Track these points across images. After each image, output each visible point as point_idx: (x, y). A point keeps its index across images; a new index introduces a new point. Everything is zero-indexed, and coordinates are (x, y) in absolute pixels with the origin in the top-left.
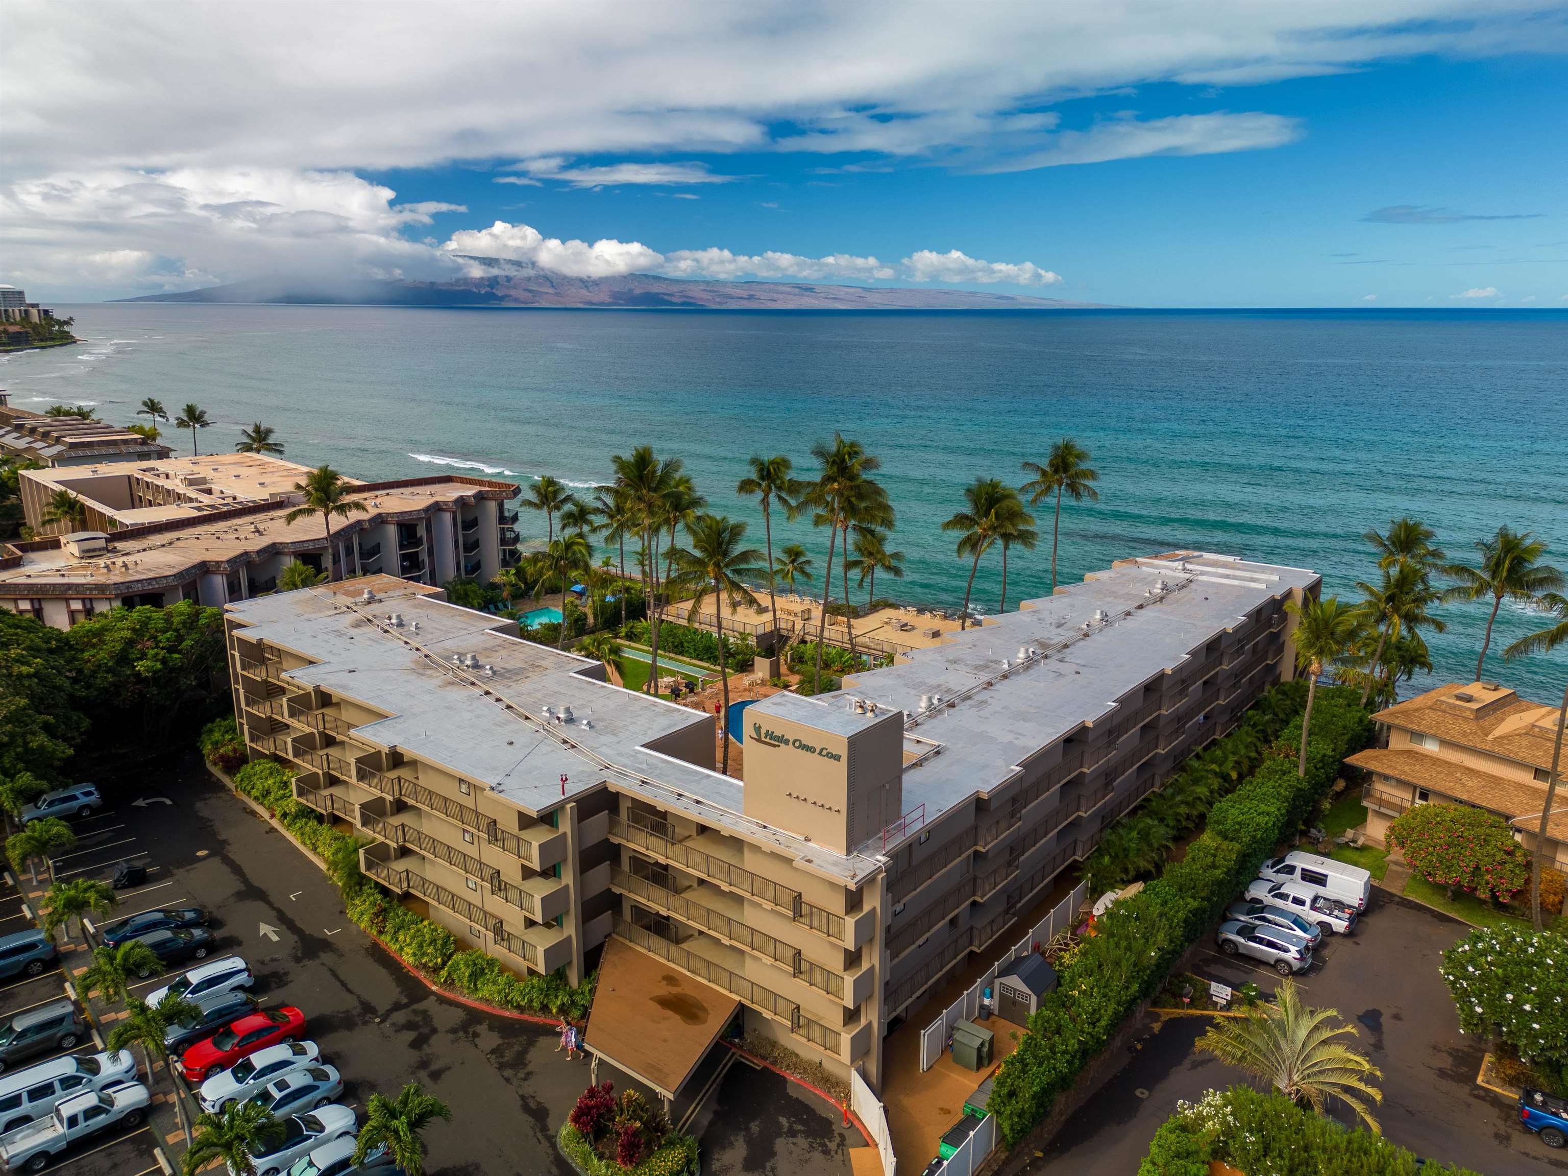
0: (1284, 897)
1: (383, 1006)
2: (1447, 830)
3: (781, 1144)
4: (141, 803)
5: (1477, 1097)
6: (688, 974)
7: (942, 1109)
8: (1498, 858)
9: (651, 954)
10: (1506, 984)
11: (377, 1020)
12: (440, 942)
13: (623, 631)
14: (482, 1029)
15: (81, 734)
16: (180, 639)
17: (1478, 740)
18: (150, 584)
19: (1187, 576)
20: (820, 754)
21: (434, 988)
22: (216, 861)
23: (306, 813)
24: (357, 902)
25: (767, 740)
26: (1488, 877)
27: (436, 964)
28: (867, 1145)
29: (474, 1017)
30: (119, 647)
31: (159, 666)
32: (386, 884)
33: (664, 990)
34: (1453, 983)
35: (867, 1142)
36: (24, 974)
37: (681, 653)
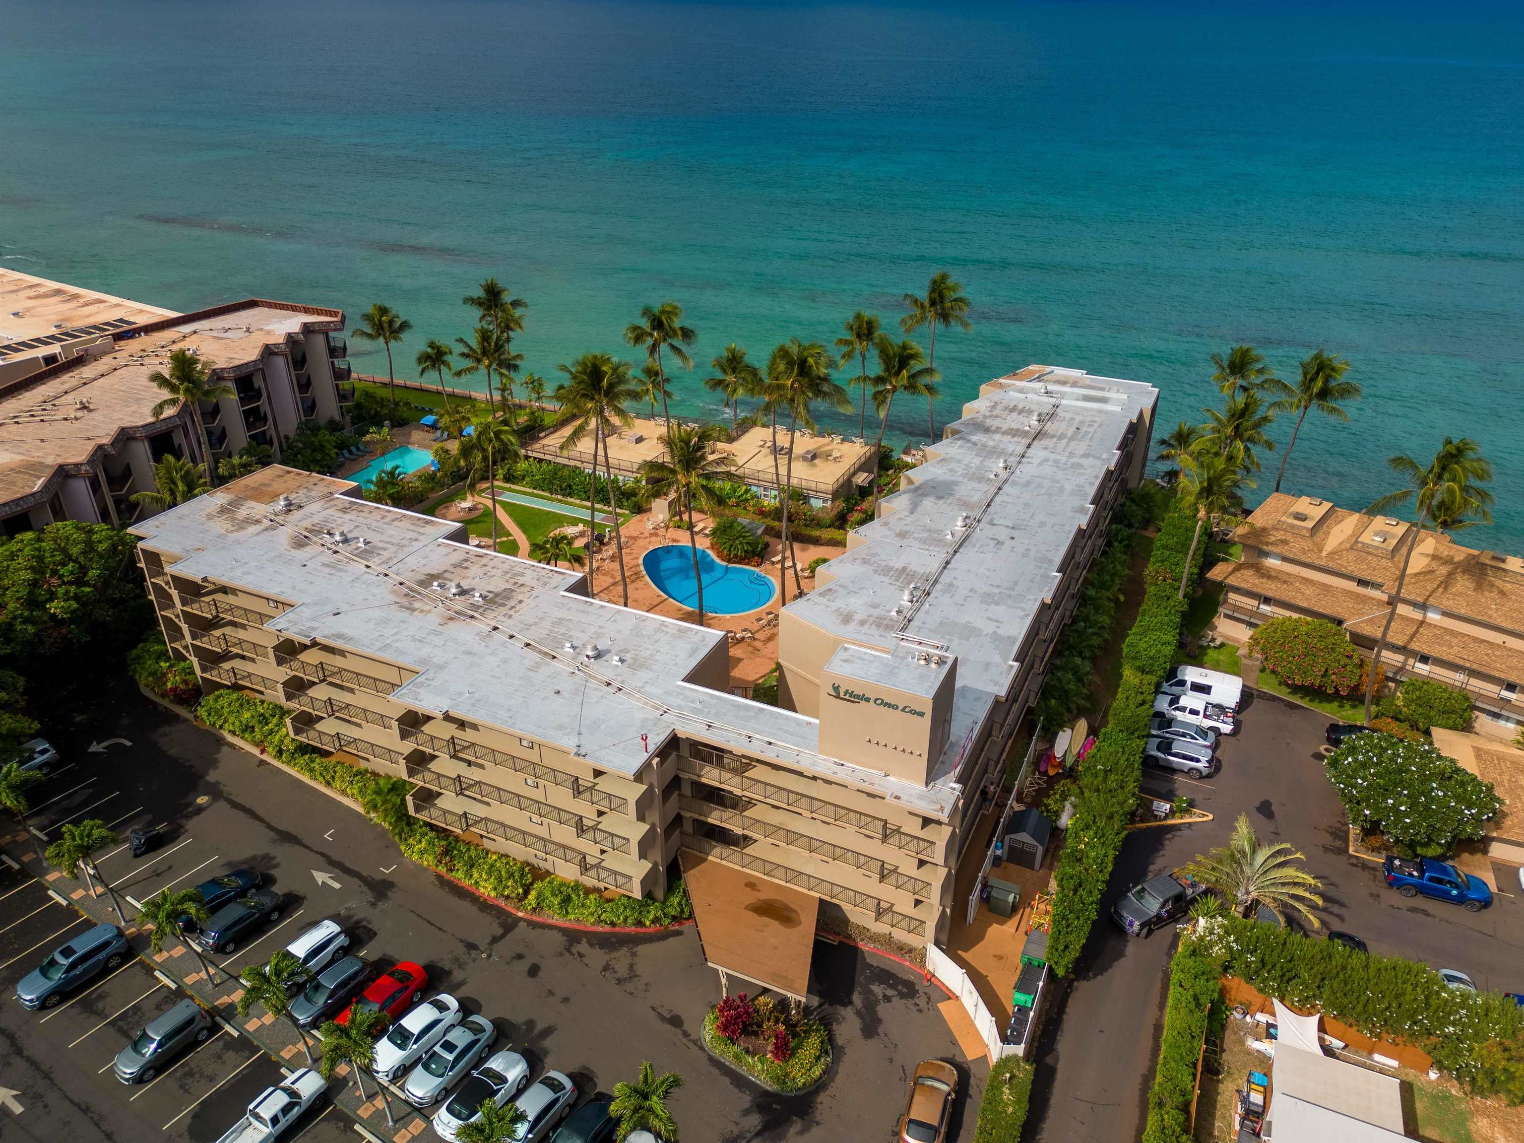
0: (1183, 709)
1: (482, 940)
2: (1303, 642)
3: (882, 1009)
4: (95, 748)
5: (1353, 865)
6: (765, 877)
7: (995, 956)
8: (1342, 663)
9: (724, 862)
10: (1386, 791)
11: (484, 956)
12: (517, 875)
13: (501, 473)
14: (583, 947)
15: (22, 694)
16: (83, 570)
17: (1315, 556)
18: (17, 505)
19: (1053, 401)
20: (903, 710)
21: (520, 914)
22: (222, 805)
23: (304, 749)
24: (411, 841)
25: (847, 697)
26: (1334, 677)
27: (518, 894)
28: (950, 998)
29: (573, 936)
30: (24, 592)
31: (74, 605)
32: (444, 826)
33: (752, 897)
34: (1343, 789)
35: (949, 996)
36: (105, 970)
37: (570, 495)
